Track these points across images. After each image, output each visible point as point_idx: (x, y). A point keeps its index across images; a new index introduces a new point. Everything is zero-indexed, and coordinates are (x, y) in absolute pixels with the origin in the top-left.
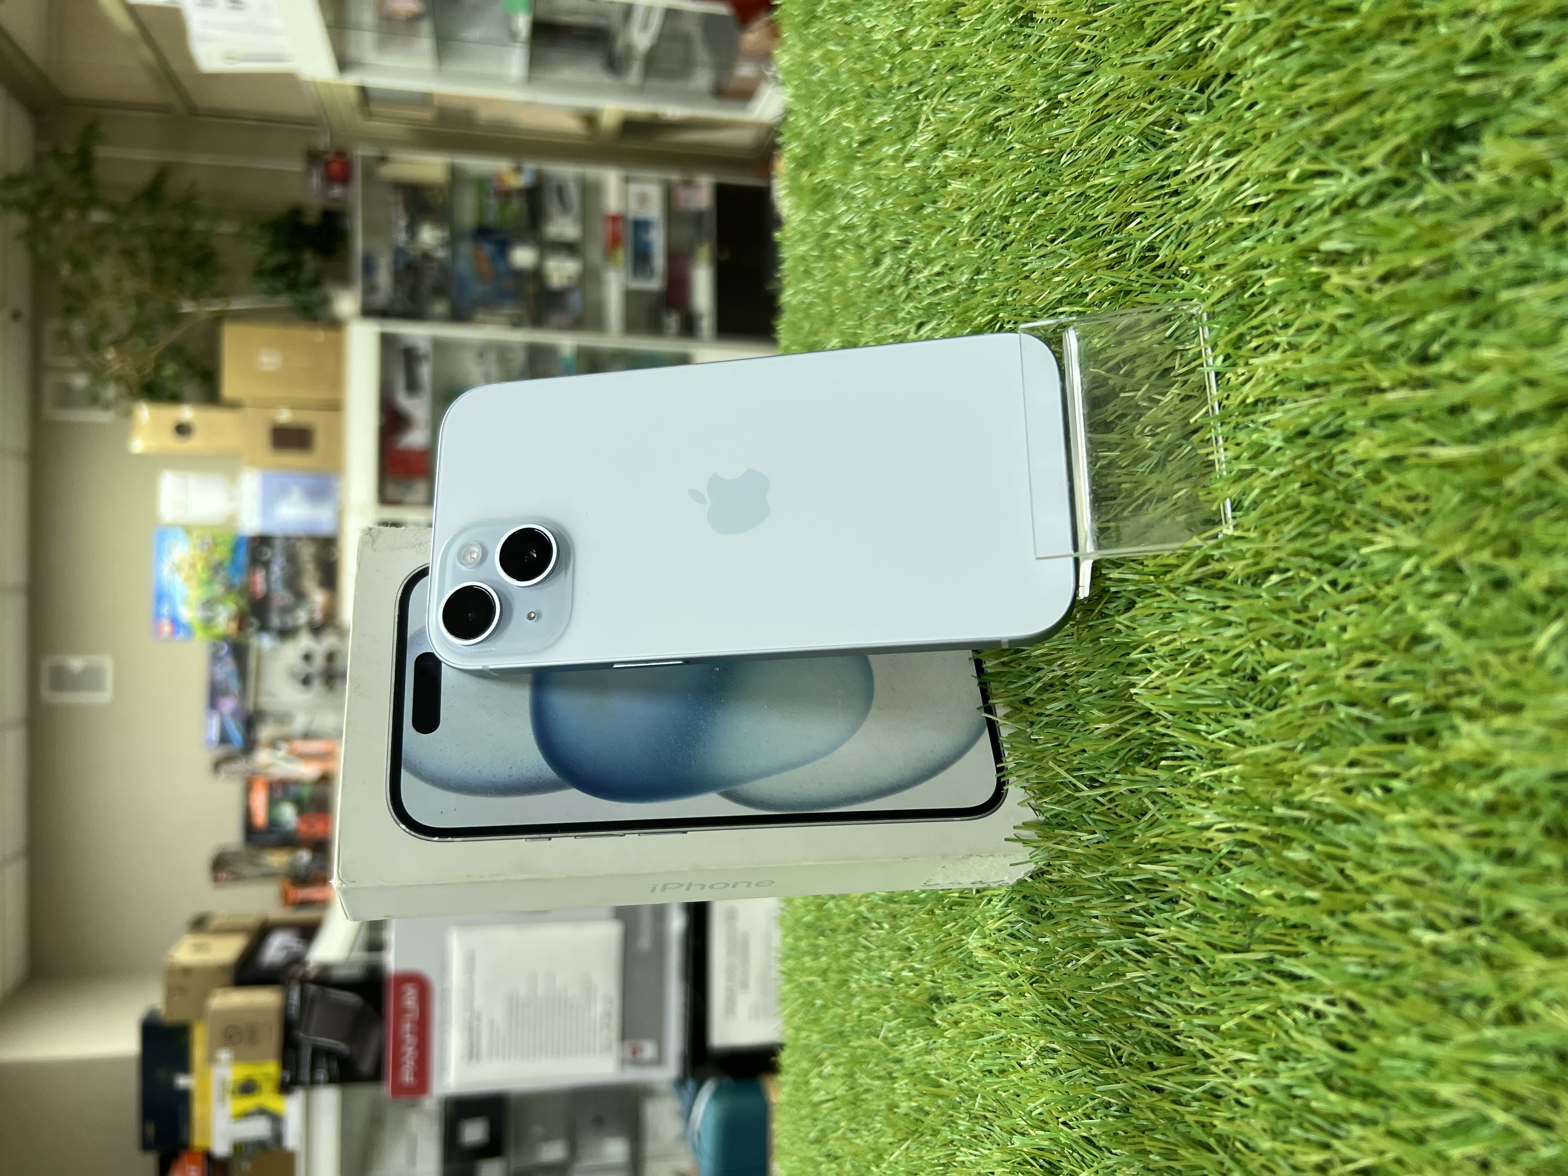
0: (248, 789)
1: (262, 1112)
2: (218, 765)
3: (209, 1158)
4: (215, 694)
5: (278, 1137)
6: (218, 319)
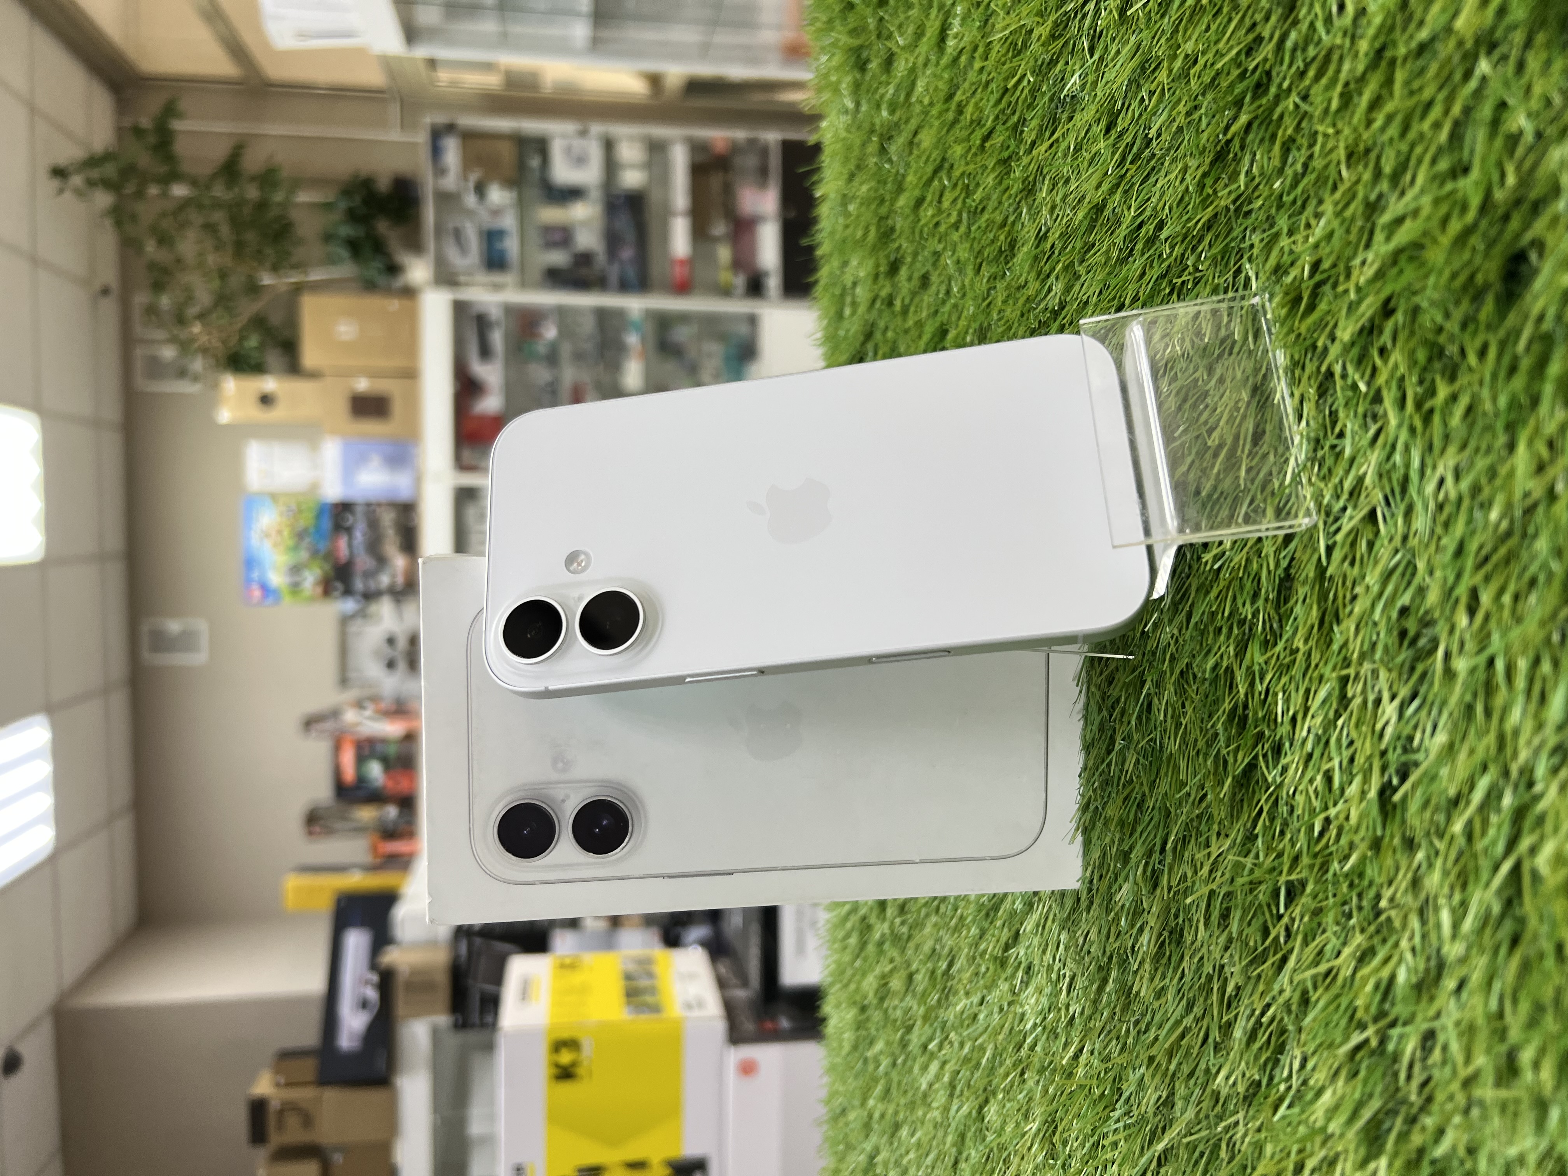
0: (337, 748)
2: (308, 724)
6: (298, 289)
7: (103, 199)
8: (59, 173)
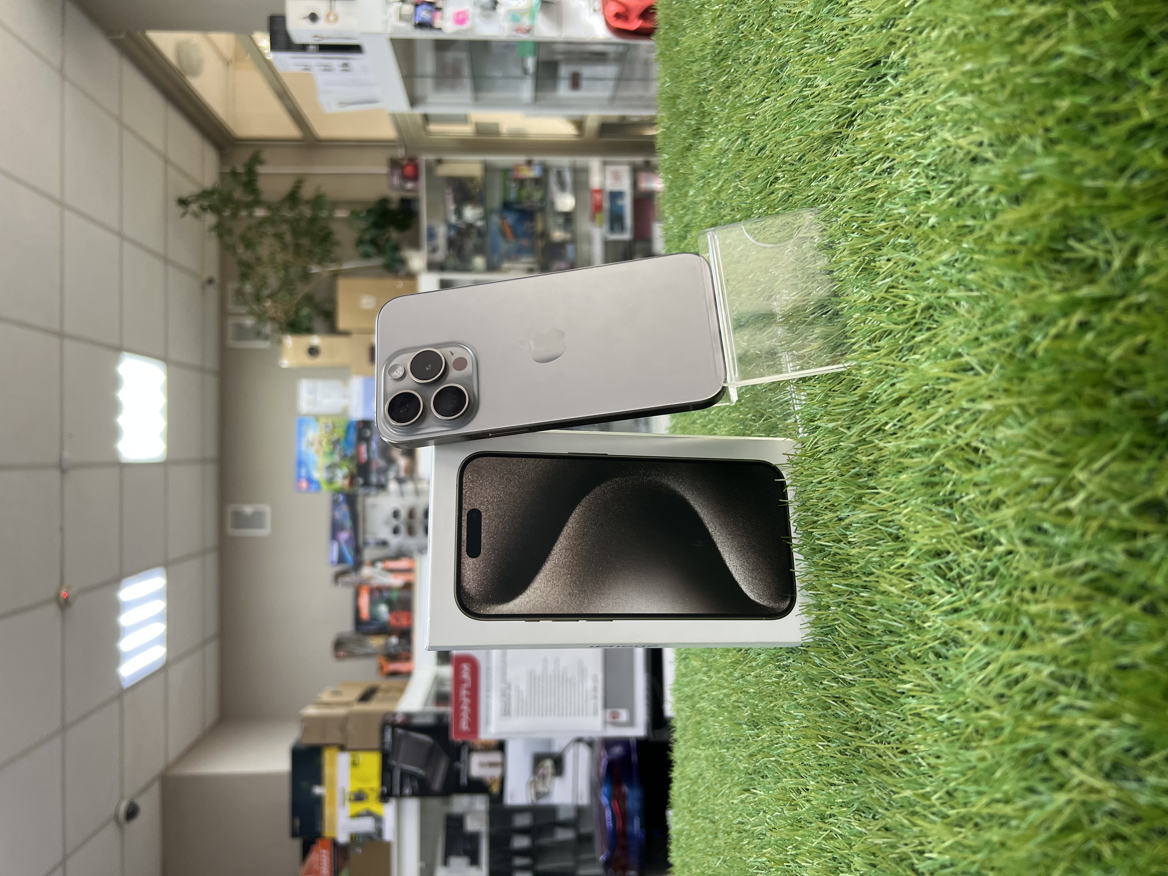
0: (357, 595)
1: (369, 814)
2: (338, 576)
3: (335, 844)
4: (335, 528)
5: (379, 832)
6: (335, 275)
7: (211, 219)
8: (183, 202)
